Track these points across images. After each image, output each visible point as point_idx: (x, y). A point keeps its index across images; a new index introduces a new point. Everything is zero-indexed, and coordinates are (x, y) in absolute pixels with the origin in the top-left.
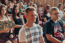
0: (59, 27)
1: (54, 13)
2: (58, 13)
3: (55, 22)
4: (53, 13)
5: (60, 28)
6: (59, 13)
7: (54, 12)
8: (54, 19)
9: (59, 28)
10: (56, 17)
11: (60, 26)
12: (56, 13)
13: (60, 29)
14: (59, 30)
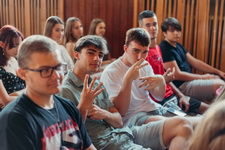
0: (65, 127)
1: (37, 67)
2: (57, 67)
3: (47, 108)
4: (30, 64)
5: (72, 130)
6: (59, 65)
7: (36, 60)
8: (38, 93)
9: (68, 132)
10: (48, 85)
11: (69, 122)
12: (46, 64)
13: (71, 135)
14: (67, 139)
